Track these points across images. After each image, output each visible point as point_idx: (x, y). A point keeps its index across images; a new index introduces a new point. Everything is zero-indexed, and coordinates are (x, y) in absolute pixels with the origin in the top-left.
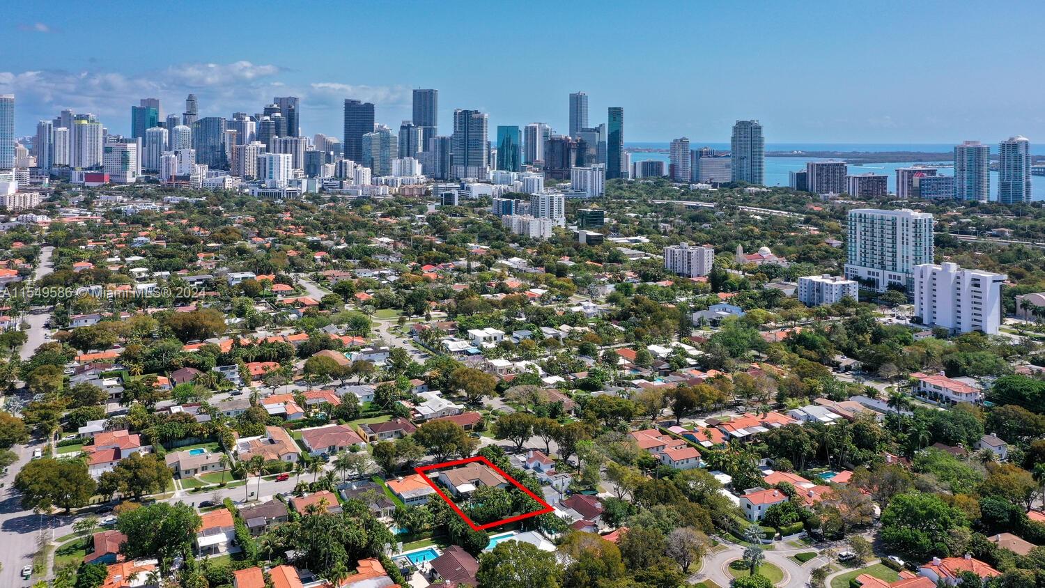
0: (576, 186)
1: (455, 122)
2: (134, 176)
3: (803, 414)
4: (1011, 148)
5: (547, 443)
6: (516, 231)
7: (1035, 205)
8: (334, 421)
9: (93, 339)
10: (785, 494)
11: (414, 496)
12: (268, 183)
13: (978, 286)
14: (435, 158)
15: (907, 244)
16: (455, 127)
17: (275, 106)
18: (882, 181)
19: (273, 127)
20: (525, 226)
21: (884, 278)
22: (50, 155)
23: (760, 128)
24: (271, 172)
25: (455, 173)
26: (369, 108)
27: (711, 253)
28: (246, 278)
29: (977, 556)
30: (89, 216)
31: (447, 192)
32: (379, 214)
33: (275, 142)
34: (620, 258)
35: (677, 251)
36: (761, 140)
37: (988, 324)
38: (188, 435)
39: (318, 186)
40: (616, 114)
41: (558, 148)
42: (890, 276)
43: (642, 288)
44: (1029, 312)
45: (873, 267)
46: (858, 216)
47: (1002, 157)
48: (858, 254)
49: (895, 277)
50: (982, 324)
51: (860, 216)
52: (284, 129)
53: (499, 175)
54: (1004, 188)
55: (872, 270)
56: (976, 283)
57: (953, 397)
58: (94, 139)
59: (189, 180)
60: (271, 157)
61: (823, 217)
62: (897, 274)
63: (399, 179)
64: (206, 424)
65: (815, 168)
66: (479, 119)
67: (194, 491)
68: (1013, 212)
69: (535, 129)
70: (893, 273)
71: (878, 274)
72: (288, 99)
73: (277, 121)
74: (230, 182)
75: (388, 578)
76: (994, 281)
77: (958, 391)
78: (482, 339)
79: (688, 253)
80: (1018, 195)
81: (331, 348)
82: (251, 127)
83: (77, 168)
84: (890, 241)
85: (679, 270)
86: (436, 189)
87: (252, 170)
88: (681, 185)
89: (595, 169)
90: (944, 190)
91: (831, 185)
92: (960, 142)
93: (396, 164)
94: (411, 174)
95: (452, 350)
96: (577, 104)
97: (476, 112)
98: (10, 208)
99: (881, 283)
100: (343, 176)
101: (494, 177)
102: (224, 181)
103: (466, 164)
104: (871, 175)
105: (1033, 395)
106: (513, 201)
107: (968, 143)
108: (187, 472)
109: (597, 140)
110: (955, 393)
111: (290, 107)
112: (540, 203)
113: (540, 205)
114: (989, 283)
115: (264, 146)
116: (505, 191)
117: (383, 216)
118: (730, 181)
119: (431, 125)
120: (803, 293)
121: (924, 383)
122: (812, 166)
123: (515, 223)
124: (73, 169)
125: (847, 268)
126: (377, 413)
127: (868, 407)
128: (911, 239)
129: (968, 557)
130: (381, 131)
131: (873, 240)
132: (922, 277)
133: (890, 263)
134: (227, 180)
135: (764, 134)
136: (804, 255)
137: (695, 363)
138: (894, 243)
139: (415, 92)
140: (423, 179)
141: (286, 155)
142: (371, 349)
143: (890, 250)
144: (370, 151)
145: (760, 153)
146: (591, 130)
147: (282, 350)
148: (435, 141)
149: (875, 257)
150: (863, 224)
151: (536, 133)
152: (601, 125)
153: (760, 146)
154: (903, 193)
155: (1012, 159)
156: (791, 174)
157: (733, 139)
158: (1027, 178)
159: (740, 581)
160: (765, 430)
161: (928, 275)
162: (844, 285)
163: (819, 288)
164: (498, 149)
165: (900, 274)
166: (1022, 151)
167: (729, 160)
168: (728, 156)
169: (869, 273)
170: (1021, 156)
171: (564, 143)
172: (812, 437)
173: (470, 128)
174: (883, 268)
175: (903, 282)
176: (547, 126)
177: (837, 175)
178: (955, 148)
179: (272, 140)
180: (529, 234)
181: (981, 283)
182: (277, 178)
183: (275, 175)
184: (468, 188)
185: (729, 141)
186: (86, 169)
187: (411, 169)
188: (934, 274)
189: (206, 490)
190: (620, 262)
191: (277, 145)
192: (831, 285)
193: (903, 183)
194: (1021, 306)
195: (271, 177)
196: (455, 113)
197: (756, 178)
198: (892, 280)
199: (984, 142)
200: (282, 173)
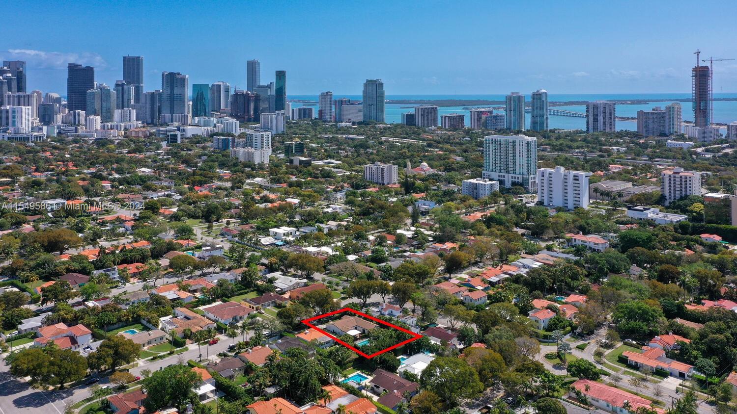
1: (163, 81)
3: (521, 264)
4: (538, 98)
5: (383, 298)
6: (242, 159)
7: (551, 131)
8: (219, 300)
10: (554, 311)
12: (11, 130)
13: (578, 180)
14: (146, 108)
15: (523, 156)
17: (6, 68)
18: (461, 118)
20: (250, 156)
21: (509, 179)
23: (382, 84)
24: (14, 121)
25: (163, 119)
26: (89, 70)
27: (396, 168)
29: (675, 333)
31: (172, 133)
32: (125, 151)
33: (9, 97)
34: (331, 175)
35: (374, 168)
36: (383, 92)
37: (584, 203)
38: (120, 320)
39: (56, 131)
40: (281, 75)
41: (241, 99)
42: (512, 177)
43: (364, 193)
44: (598, 194)
45: (501, 172)
46: (490, 140)
47: (533, 102)
48: (491, 164)
49: (515, 177)
50: (580, 203)
51: (492, 140)
52: (15, 86)
53: (202, 120)
54: (534, 121)
55: (500, 174)
56: (576, 178)
57: (594, 247)
60: (14, 109)
61: (439, 142)
62: (517, 176)
63: (123, 125)
64: (129, 311)
65: (420, 110)
66: (181, 79)
67: (152, 359)
68: (542, 136)
69: (220, 86)
70: (514, 175)
71: (504, 177)
72: (16, 62)
73: (9, 80)
75: (352, 396)
76: (586, 177)
77: (596, 242)
78: (282, 235)
79: (382, 169)
80: (542, 127)
81: (175, 249)
84: (512, 155)
85: (375, 180)
86: (159, 131)
88: (330, 124)
89: (278, 114)
90: (499, 124)
91: (430, 122)
92: (509, 94)
93: (117, 113)
94: (130, 121)
95: (265, 244)
96: (252, 68)
97: (179, 74)
99: (506, 182)
100: (77, 123)
101: (198, 122)
103: (172, 112)
104: (455, 115)
105: (643, 240)
106: (230, 138)
107: (513, 93)
109: (269, 94)
110: (595, 244)
111: (18, 69)
113: (254, 140)
114: (584, 177)
116: (211, 131)
117: (129, 152)
118: (362, 121)
119: (138, 83)
120: (465, 191)
121: (575, 239)
122: (418, 109)
123: (241, 154)
125: (484, 174)
126: (246, 291)
127: (552, 256)
128: (525, 153)
129: (671, 333)
130: (101, 88)
131: (500, 155)
132: (543, 176)
133: (512, 169)
135: (385, 89)
136: (449, 166)
137: (433, 239)
138: (514, 156)
139: (124, 58)
140: (140, 124)
141: (26, 107)
142: (209, 248)
143: (512, 161)
144: (93, 103)
145: (383, 102)
146: (264, 87)
147: (143, 253)
148: (145, 95)
149: (502, 165)
150: (494, 145)
151: (220, 89)
152: (271, 83)
153: (383, 97)
154: (474, 126)
155: (539, 103)
156: (403, 115)
157: (364, 92)
158: (546, 115)
159: (573, 363)
160: (507, 276)
161: (547, 175)
162: (491, 184)
163: (476, 187)
164: (193, 101)
165: (519, 176)
166: (544, 98)
167: (361, 107)
168: (360, 104)
169: (499, 176)
170: (543, 101)
171: (245, 96)
172: (548, 276)
173: (175, 86)
174: (507, 172)
175: (520, 180)
176: (229, 84)
177: (433, 115)
178: (506, 97)
179: (6, 95)
180: (253, 161)
181: (579, 178)
182: (19, 126)
183: (17, 123)
184: (183, 130)
185: (361, 94)
187: (129, 117)
188: (550, 174)
189: (162, 357)
190: (332, 177)
191: (11, 99)
192: (485, 185)
193: (474, 119)
194: (594, 191)
195: (14, 125)
196: (163, 75)
197: (380, 118)
198: (514, 180)
199: (522, 93)
200: (24, 122)
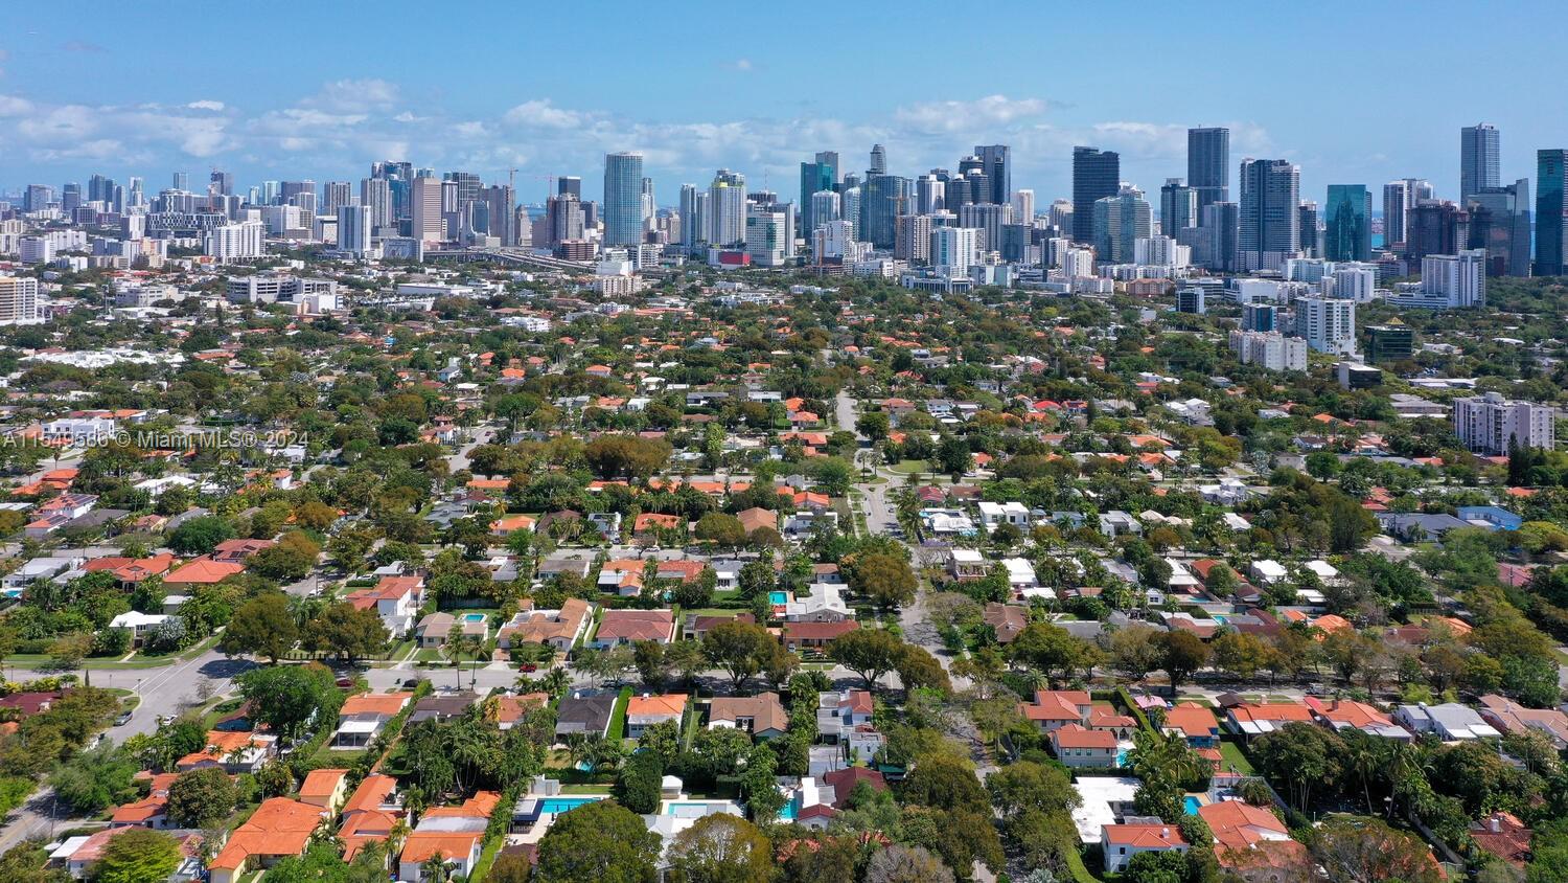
0: (1431, 287)
1: (1243, 179)
2: (781, 257)
3: (1422, 716)
6: (1248, 356)
9: (494, 461)
11: (643, 722)
12: (938, 270)
14: (1213, 237)
16: (1242, 187)
17: (976, 158)
19: (967, 189)
20: (1259, 349)
22: (693, 229)
24: (944, 255)
25: (1242, 261)
26: (1110, 162)
28: (769, 400)
30: (681, 308)
31: (1185, 291)
33: (967, 210)
34: (1382, 413)
38: (473, 595)
39: (1012, 276)
40: (1553, 161)
41: (1432, 220)
52: (985, 190)
53: (1305, 265)
58: (736, 207)
59: (840, 263)
60: (944, 233)
63: (1142, 269)
66: (1282, 174)
69: (1401, 189)
72: (994, 147)
73: (975, 180)
74: (889, 268)
75: (486, 822)
78: (992, 518)
79: (1497, 411)
81: (766, 507)
82: (937, 189)
83: (715, 245)
87: (923, 253)
89: (1465, 259)
93: (1140, 245)
94: (1164, 262)
95: (937, 529)
96: (1476, 145)
97: (1280, 163)
98: (607, 295)
100: (1050, 263)
101: (1296, 270)
102: (881, 266)
103: (1262, 246)
108: (430, 640)
111: (998, 159)
112: (1309, 313)
115: (954, 216)
119: (1217, 183)
123: (1246, 344)
124: (711, 246)
130: (1130, 196)
134: (885, 264)
137: (1320, 600)
139: (1191, 132)
140: (1180, 269)
141: (966, 230)
144: (1106, 225)
146: (1499, 191)
148: (1213, 209)
151: (1401, 196)
152: (1519, 182)
164: (1328, 223)
171: (1445, 212)
173: (1268, 189)
176: (1426, 185)
179: (963, 207)
180: (1260, 364)
182: (952, 263)
183: (950, 259)
184: (1237, 287)
186: (725, 247)
187: (1164, 254)
190: (1379, 418)
191: (971, 215)
195: (944, 262)
196: (1243, 165)
200: (959, 256)
